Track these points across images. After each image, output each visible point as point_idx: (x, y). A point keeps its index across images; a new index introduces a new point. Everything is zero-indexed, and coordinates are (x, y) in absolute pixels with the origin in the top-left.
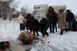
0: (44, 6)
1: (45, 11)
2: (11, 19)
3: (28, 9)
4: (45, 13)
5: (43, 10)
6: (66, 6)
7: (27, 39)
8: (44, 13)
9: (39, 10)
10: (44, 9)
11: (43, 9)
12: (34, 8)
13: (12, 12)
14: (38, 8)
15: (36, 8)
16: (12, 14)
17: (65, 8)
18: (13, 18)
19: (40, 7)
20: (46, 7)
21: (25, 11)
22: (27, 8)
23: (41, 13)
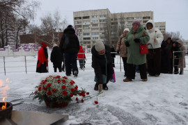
0: (99, 13)
1: (102, 26)
2: (17, 47)
3: (60, 21)
4: (103, 31)
5: (96, 23)
6: (152, 13)
7: (57, 95)
8: (99, 31)
9: (88, 23)
10: (100, 21)
11: (96, 20)
12: (75, 18)
13: (19, 29)
14: (84, 18)
15: (80, 18)
16: (21, 33)
17: (149, 18)
19: (90, 15)
20: (105, 16)
21: (52, 26)
22: (57, 19)
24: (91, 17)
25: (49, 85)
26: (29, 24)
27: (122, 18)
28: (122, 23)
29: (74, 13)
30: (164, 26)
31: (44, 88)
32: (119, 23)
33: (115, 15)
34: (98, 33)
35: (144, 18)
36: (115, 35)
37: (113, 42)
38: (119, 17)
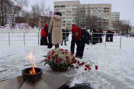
0: (72, 4)
1: (74, 13)
2: (13, 25)
3: (45, 8)
4: (75, 17)
5: (70, 10)
6: (110, 5)
8: (71, 16)
9: (64, 11)
10: (73, 9)
11: (70, 8)
12: (55, 7)
13: (15, 13)
14: (62, 6)
15: (59, 7)
16: (16, 16)
17: (108, 9)
18: (17, 24)
19: (66, 4)
20: (76, 6)
21: (39, 12)
22: (43, 6)
23: (68, 16)
24: (66, 6)
25: (57, 55)
26: (22, 10)
27: (89, 8)
28: (89, 11)
29: (55, 3)
30: (119, 15)
31: (53, 57)
32: (86, 11)
33: (84, 5)
34: (71, 18)
35: (105, 9)
36: (83, 20)
37: (81, 25)
38: (86, 7)
